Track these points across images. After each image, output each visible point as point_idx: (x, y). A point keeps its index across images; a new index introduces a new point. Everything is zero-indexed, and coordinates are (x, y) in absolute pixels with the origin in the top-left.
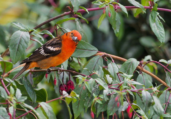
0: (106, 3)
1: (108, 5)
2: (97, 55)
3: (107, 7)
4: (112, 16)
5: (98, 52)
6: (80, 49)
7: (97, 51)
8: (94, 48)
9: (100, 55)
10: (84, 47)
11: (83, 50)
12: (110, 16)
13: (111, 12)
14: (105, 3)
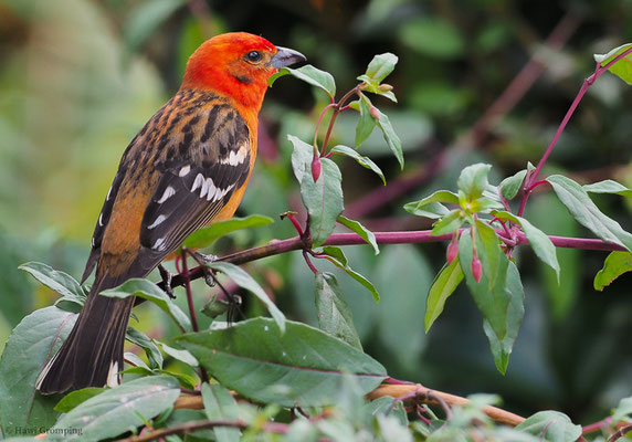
0: (462, 214)
1: (472, 222)
2: (382, 395)
3: (466, 232)
4: (490, 277)
5: (385, 382)
6: (303, 368)
7: (383, 378)
8: (365, 365)
9: (396, 396)
10: (320, 359)
11: (316, 373)
12: (481, 276)
13: (485, 257)
14: (456, 215)
